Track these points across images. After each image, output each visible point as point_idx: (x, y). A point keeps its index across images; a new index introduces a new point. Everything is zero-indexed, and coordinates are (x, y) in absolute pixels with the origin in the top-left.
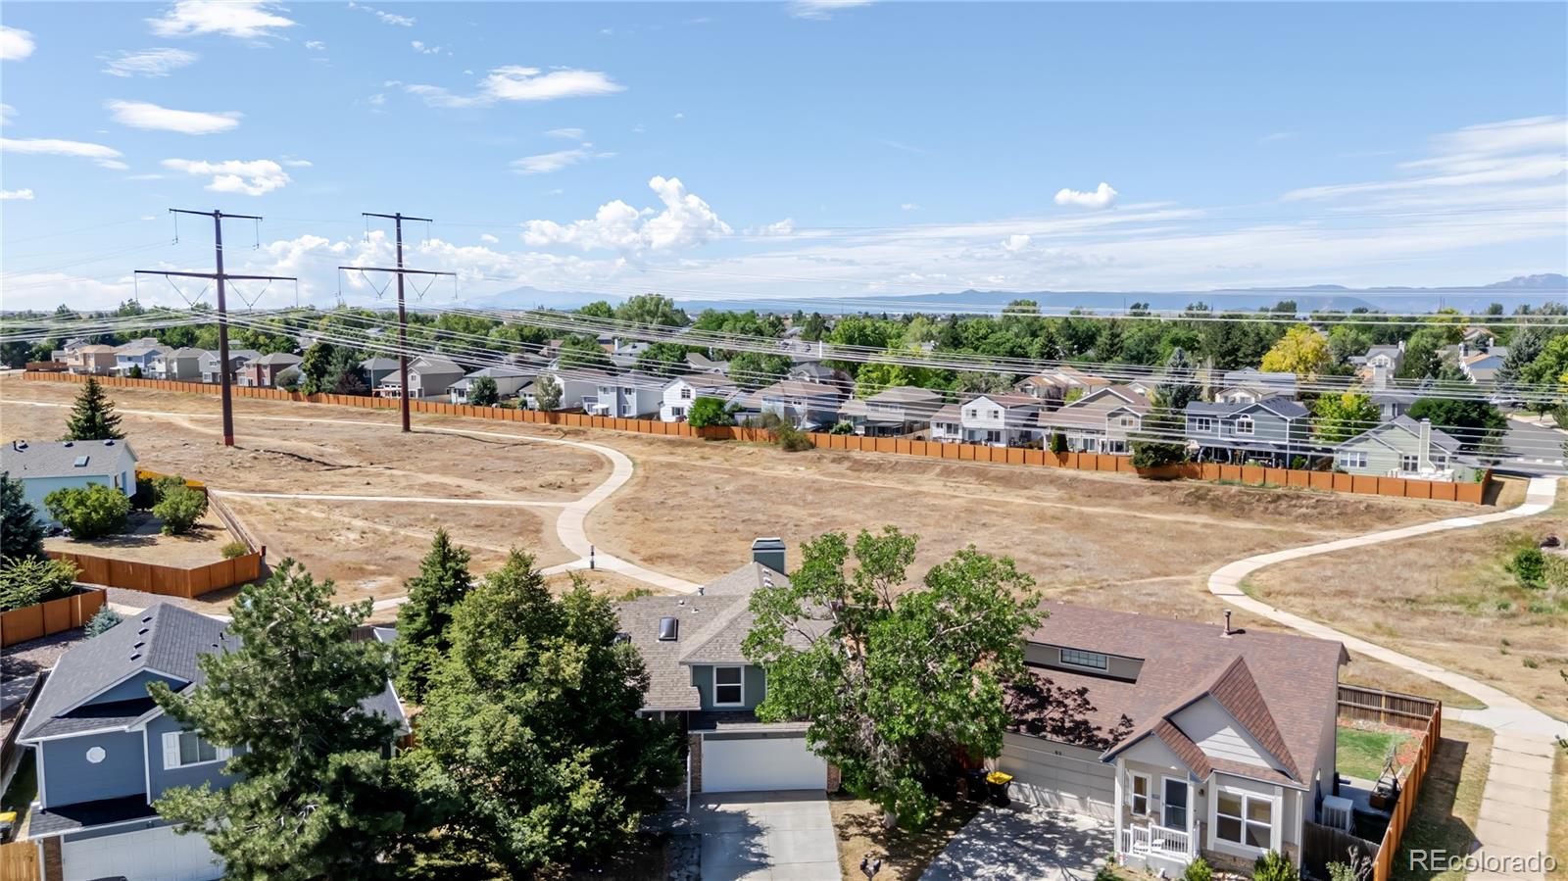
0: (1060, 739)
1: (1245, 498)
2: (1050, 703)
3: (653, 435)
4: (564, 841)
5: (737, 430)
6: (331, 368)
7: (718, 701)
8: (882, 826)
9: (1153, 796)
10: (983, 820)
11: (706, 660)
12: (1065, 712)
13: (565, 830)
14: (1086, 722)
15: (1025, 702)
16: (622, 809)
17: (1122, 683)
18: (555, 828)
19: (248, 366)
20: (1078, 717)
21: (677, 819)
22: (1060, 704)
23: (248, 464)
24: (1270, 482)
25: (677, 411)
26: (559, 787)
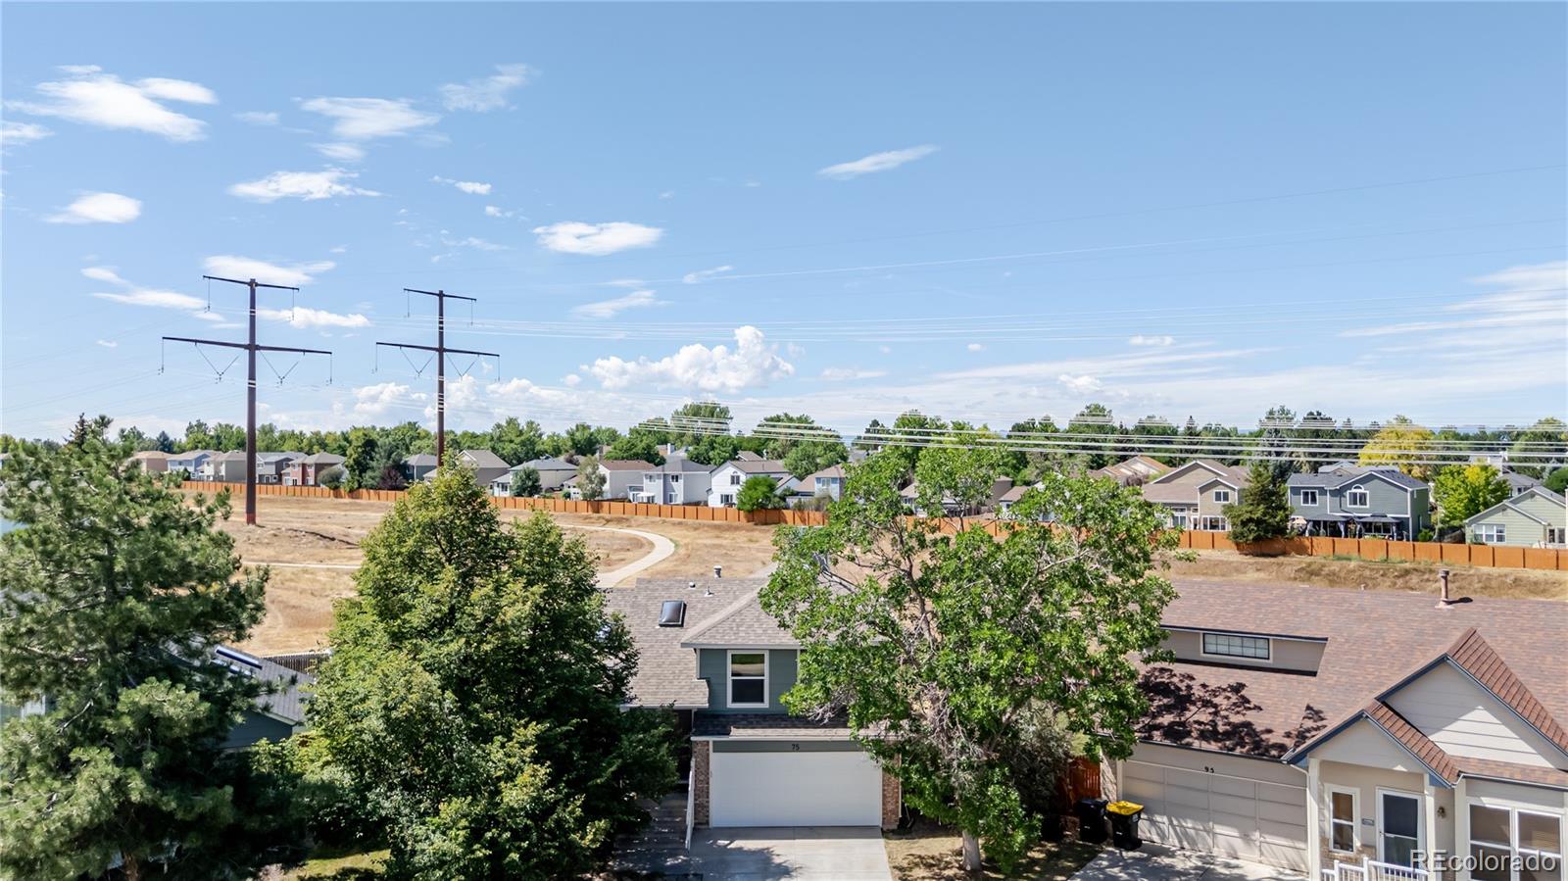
0: (1214, 746)
1: (1367, 573)
2: (1194, 703)
3: (699, 521)
4: (488, 852)
5: (788, 514)
6: (374, 464)
7: (735, 700)
8: (961, 868)
9: (1364, 822)
10: (1105, 863)
11: (717, 641)
12: (1216, 713)
13: (489, 835)
14: (1248, 725)
15: (1156, 703)
16: (578, 812)
17: (1295, 676)
18: (475, 835)
19: (294, 466)
20: (1236, 719)
21: (674, 855)
22: (1206, 704)
23: (266, 541)
24: (1394, 556)
25: (726, 499)
26: (489, 776)
